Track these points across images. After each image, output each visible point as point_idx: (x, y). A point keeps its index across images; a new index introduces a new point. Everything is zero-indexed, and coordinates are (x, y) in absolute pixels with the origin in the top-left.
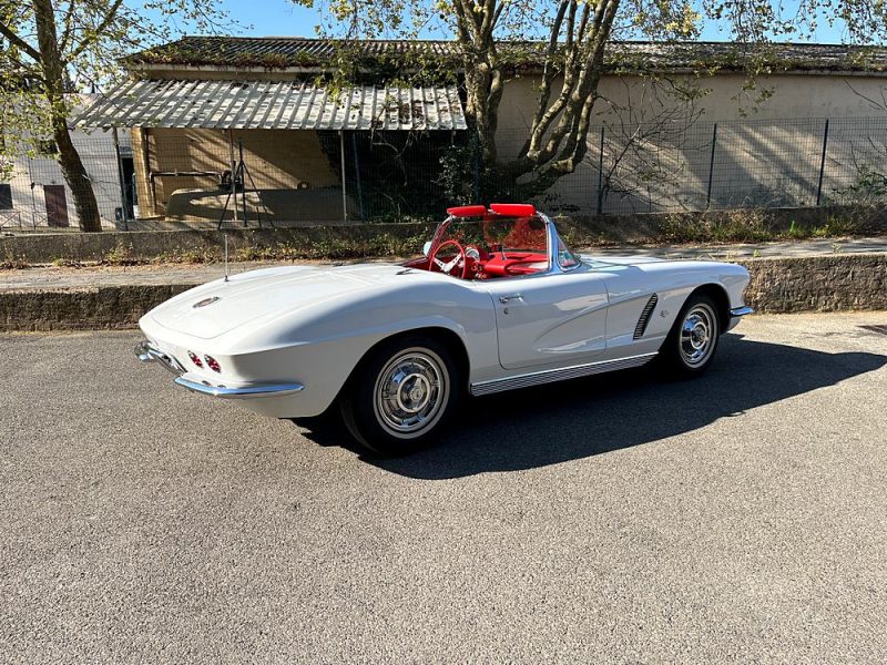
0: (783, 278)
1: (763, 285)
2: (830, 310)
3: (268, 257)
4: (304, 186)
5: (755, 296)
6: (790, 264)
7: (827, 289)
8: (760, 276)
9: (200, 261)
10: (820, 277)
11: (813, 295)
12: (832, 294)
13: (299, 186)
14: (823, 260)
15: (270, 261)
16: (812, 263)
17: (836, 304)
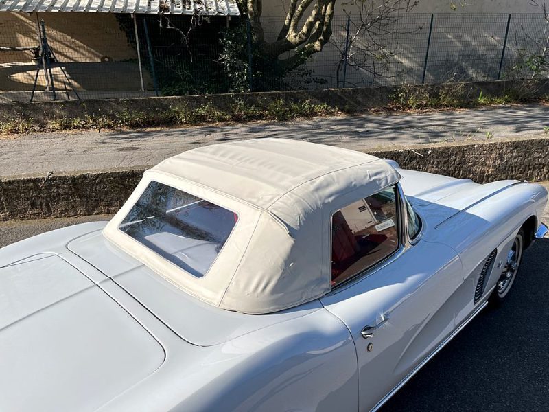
0: (511, 157)
1: (494, 162)
2: (540, 180)
3: (78, 127)
4: (107, 59)
5: (488, 172)
6: (516, 145)
7: (540, 164)
8: (493, 156)
9: (17, 132)
10: (536, 155)
11: (530, 169)
12: (543, 168)
13: (103, 59)
14: (540, 141)
15: (79, 131)
16: (532, 144)
17: (545, 176)
